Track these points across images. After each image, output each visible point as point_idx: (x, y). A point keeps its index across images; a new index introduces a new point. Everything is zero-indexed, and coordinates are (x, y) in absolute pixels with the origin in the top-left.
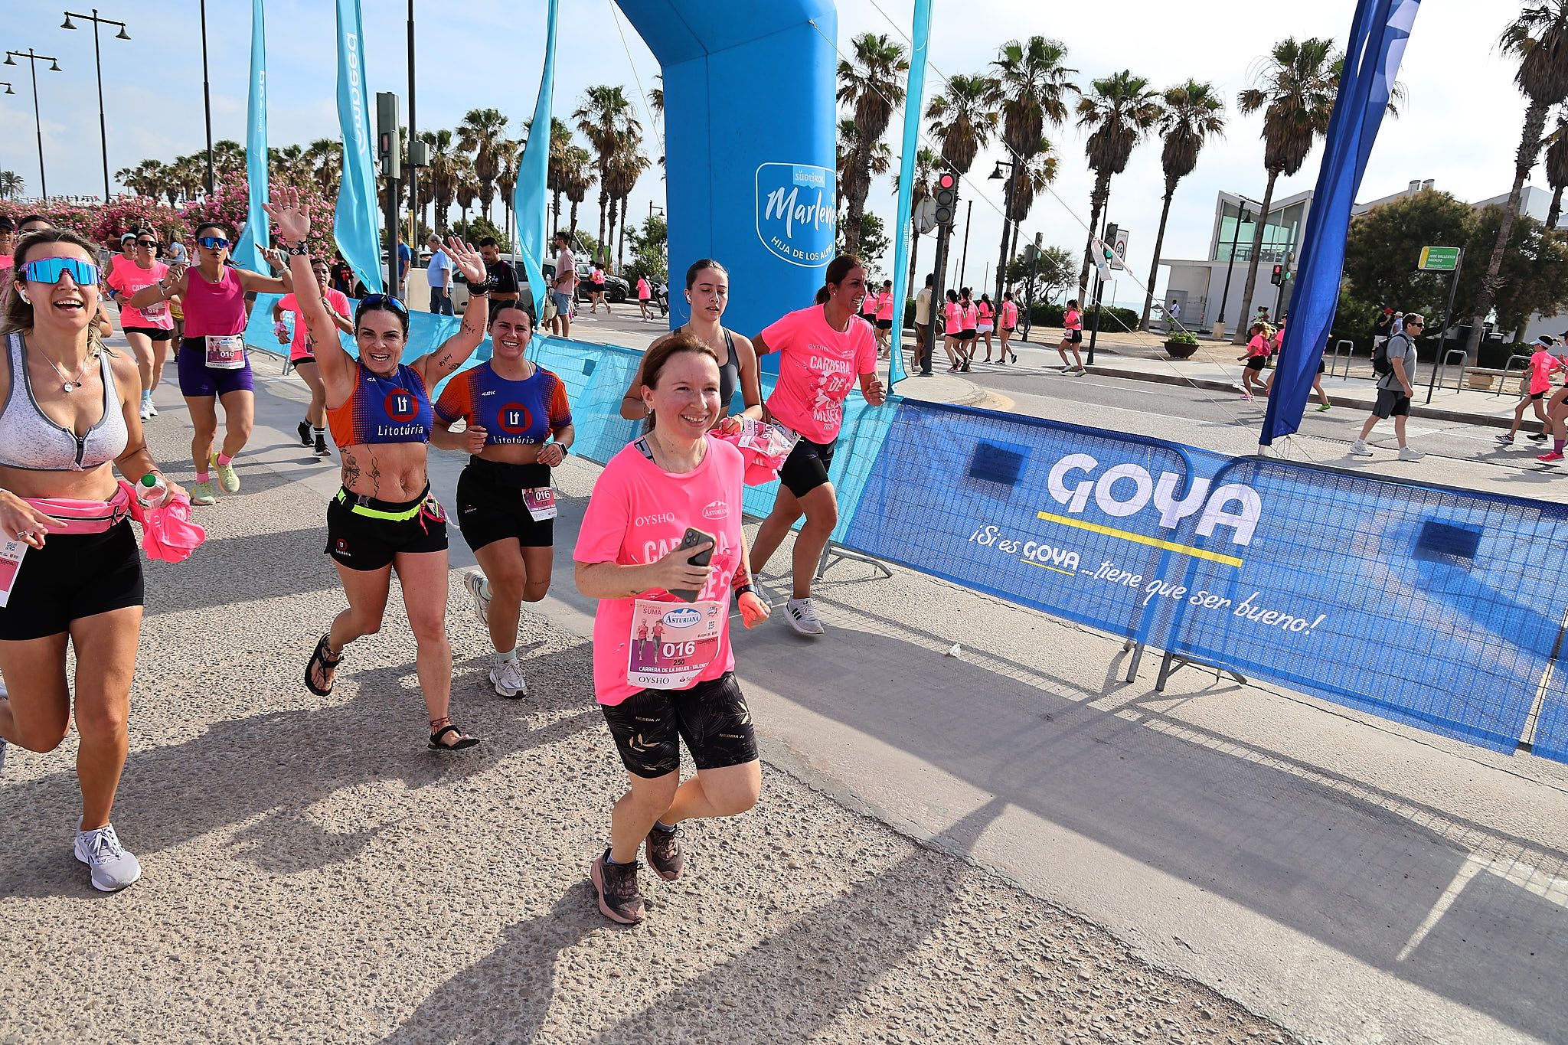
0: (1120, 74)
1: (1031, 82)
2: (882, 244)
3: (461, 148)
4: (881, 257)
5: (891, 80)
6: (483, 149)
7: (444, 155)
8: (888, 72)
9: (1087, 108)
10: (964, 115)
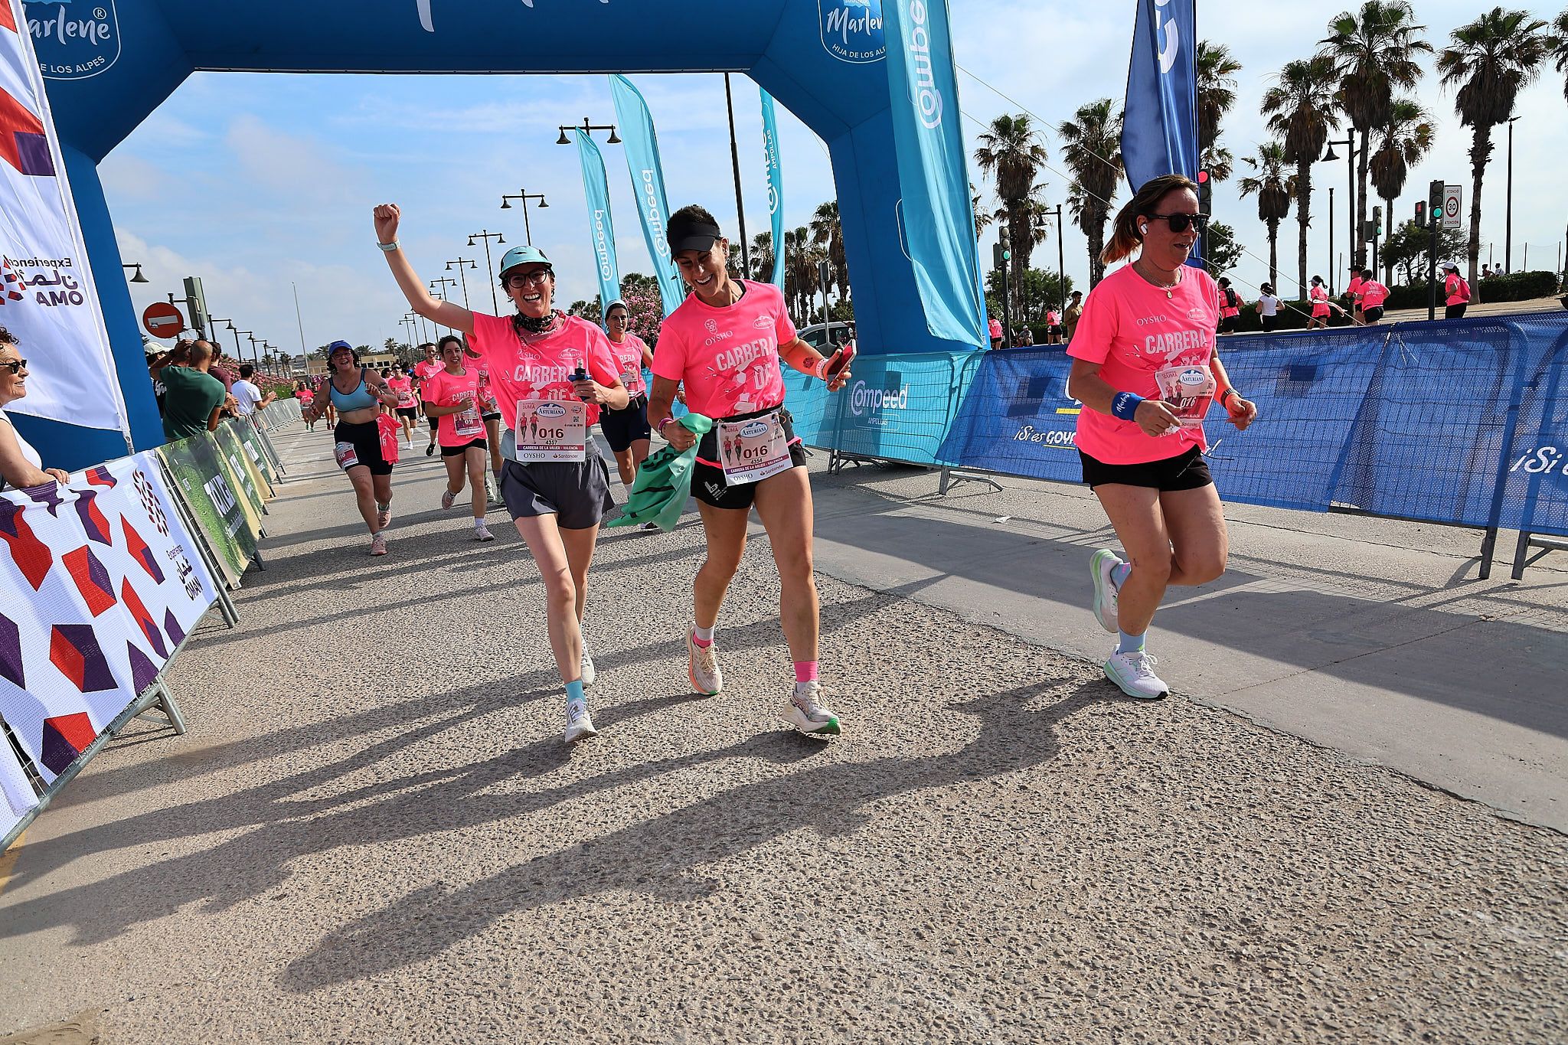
0: (1488, 12)
1: (1370, 50)
2: (1234, 253)
3: (817, 240)
4: (1235, 266)
5: (1215, 86)
6: (835, 237)
7: (802, 250)
8: (1209, 78)
9: (1452, 62)
10: (1306, 102)
